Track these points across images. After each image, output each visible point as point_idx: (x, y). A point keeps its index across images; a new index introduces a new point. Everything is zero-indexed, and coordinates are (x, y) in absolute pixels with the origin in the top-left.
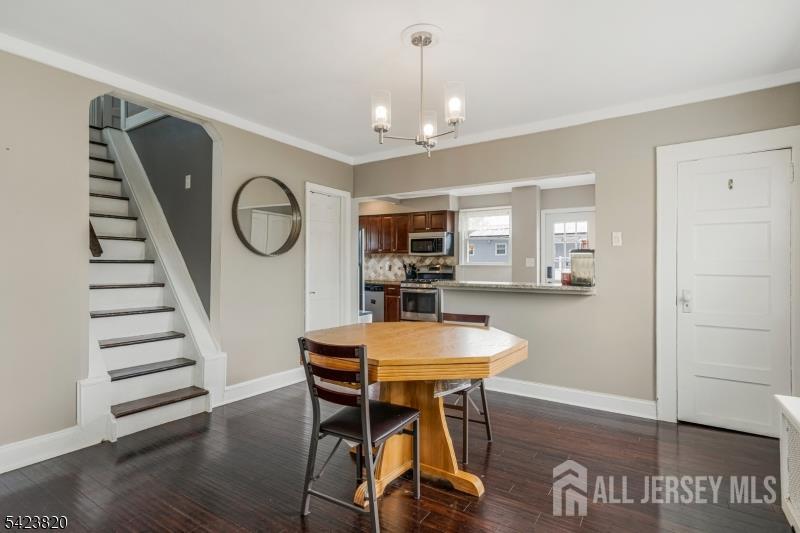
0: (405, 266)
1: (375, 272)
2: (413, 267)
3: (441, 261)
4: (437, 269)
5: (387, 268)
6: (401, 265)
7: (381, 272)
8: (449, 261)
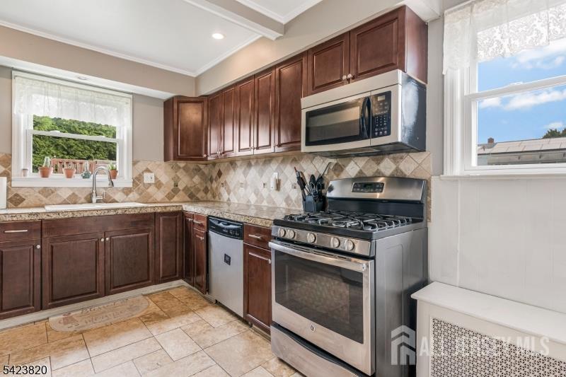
0: (301, 182)
1: (257, 193)
2: (319, 183)
3: (387, 166)
4: (379, 187)
5: (272, 185)
6: (293, 178)
7: (265, 192)
8: (409, 165)
